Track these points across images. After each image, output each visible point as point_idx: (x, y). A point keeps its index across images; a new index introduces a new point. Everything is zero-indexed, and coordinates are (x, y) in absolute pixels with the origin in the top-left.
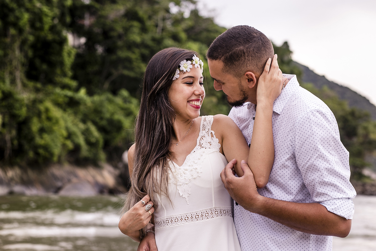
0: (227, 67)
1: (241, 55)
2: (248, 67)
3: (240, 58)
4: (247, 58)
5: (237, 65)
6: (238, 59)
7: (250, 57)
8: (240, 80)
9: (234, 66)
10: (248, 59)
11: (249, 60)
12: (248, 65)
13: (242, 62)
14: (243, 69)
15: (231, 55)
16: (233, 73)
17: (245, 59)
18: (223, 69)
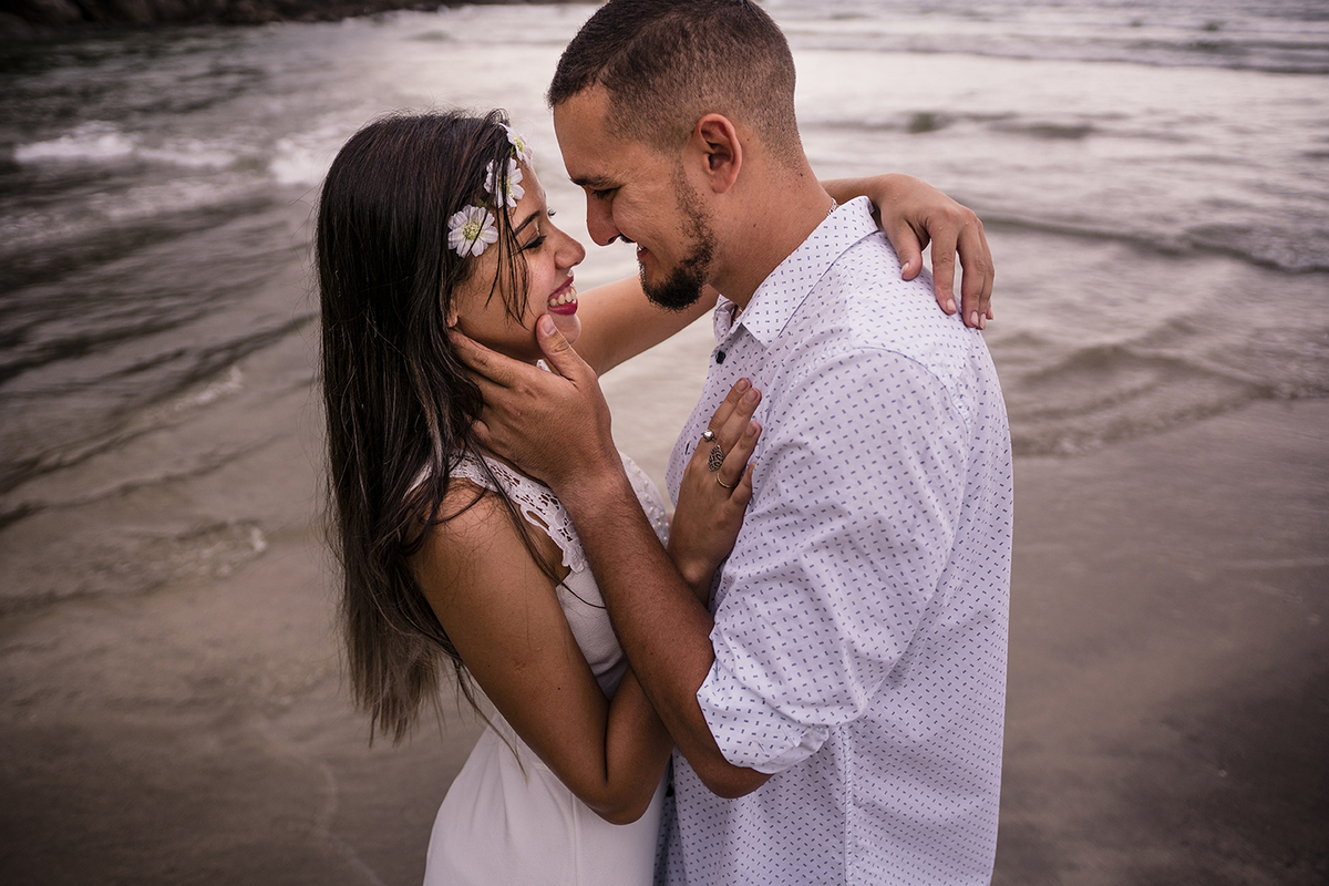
0: (623, 104)
1: (675, 46)
2: (706, 98)
3: (669, 54)
4: (697, 54)
5: (660, 91)
6: (665, 63)
7: (711, 53)
8: (677, 162)
9: (652, 98)
10: (702, 62)
11: (708, 67)
12: (704, 87)
13: (679, 77)
14: (688, 106)
15: (636, 52)
16: (650, 131)
17: (692, 59)
18: (608, 119)
